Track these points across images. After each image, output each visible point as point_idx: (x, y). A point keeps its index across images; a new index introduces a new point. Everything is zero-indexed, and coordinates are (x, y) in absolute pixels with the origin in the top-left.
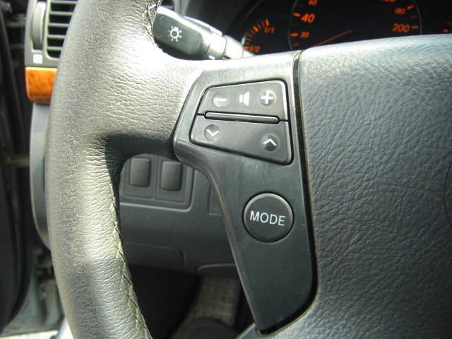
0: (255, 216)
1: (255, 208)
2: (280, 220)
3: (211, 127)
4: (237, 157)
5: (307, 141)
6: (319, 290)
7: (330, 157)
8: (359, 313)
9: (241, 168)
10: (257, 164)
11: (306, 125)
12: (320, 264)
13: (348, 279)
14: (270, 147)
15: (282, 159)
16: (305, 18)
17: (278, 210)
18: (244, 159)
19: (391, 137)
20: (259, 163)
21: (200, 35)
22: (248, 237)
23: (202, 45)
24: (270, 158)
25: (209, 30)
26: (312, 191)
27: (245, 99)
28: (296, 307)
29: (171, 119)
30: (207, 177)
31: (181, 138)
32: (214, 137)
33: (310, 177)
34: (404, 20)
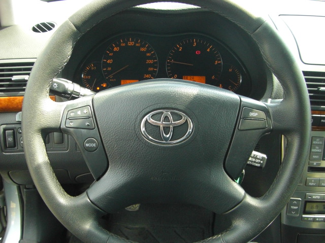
0: (87, 145)
1: (87, 143)
2: (94, 145)
3: (71, 122)
4: (79, 130)
5: (98, 122)
6: (110, 163)
7: (105, 125)
8: (121, 167)
9: (81, 132)
10: (85, 130)
11: (97, 117)
12: (108, 155)
13: (116, 158)
14: (88, 125)
15: (92, 128)
16: (108, 62)
17: (93, 142)
18: (81, 130)
19: (119, 118)
20: (86, 130)
21: (64, 85)
22: (86, 152)
23: (65, 88)
24: (89, 128)
25: (67, 82)
26: (102, 135)
27: (79, 113)
28: (104, 170)
29: (59, 121)
30: (72, 136)
31: (63, 126)
32: (72, 125)
33: (100, 131)
34: (150, 58)
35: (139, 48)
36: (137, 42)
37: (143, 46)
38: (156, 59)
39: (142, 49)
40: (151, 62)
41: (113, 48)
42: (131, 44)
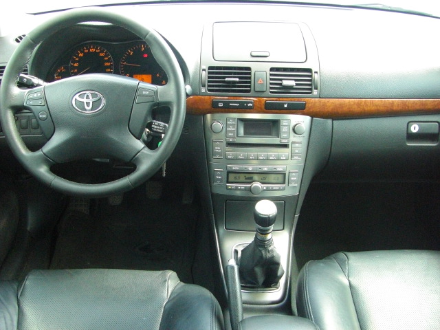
0: (41, 116)
2: (45, 116)
3: (30, 102)
4: (35, 106)
9: (37, 108)
11: (47, 98)
15: (43, 105)
16: (75, 65)
18: (37, 106)
20: (40, 106)
22: (40, 121)
26: (50, 109)
27: (35, 95)
31: (25, 105)
33: (49, 107)
34: (108, 61)
35: (99, 53)
36: (97, 49)
37: (102, 52)
38: (111, 62)
39: (101, 55)
40: (108, 64)
41: (78, 54)
42: (92, 50)
